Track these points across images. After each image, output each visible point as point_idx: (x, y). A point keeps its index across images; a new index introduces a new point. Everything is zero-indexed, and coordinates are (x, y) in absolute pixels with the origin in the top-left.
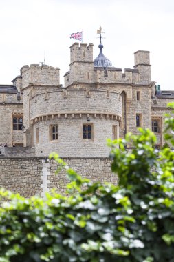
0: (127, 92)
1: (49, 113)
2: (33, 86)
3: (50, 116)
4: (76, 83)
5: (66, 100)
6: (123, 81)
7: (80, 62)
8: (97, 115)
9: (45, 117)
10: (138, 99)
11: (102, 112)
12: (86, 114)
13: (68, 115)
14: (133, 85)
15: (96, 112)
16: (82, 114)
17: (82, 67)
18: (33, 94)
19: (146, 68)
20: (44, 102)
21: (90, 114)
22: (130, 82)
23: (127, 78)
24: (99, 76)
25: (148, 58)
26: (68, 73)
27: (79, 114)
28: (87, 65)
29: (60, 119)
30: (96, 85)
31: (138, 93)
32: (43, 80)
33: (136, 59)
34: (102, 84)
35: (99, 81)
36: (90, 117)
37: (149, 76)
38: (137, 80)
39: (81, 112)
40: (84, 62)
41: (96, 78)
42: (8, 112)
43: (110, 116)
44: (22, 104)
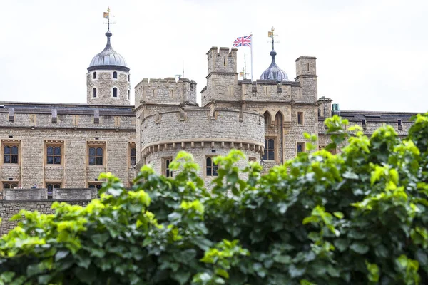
0: (284, 114)
1: (162, 141)
2: (145, 105)
3: (162, 145)
4: (213, 102)
5: (184, 124)
6: (278, 98)
7: (219, 73)
8: (226, 143)
9: (156, 146)
10: (300, 122)
11: (233, 140)
12: (210, 143)
13: (186, 143)
14: (292, 104)
15: (224, 140)
16: (205, 143)
17: (222, 79)
18: (145, 116)
19: (311, 80)
20: (155, 127)
21: (216, 143)
22: (289, 99)
23: (283, 94)
24: (244, 92)
25: (314, 66)
26: (205, 88)
27: (200, 143)
28: (229, 77)
29: (175, 149)
30: (240, 104)
31: (300, 115)
32: (160, 97)
33: (298, 68)
34: (249, 103)
35: (244, 98)
36: (216, 147)
37: (315, 92)
38: (299, 96)
39: (204, 139)
40: (225, 74)
41: (240, 95)
42: (123, 141)
43: (245, 144)
44: (135, 130)
